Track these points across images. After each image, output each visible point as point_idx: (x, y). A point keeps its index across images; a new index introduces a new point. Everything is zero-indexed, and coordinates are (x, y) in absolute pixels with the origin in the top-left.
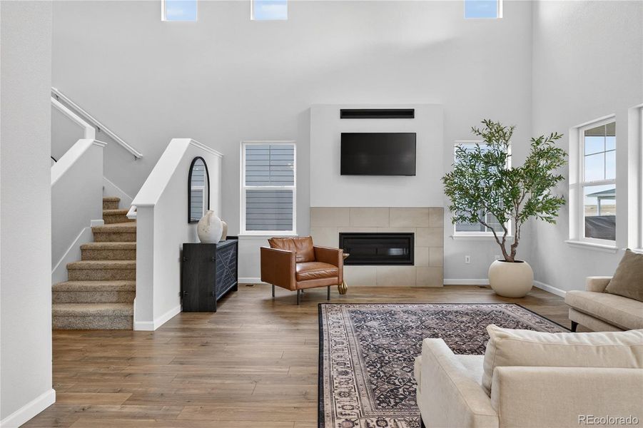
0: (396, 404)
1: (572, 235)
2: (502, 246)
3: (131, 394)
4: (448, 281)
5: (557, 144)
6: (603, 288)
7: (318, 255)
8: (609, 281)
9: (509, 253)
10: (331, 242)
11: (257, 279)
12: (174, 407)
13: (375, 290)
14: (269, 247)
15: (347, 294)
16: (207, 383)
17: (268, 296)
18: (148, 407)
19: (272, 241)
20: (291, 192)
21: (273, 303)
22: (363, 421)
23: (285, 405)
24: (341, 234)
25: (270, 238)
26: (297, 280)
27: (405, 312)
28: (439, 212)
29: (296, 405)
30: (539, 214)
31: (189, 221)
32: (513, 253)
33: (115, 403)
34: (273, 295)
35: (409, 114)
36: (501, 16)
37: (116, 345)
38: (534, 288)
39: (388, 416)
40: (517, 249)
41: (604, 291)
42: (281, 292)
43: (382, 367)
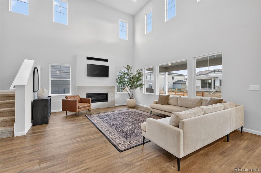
0: (130, 137)
1: (144, 92)
2: (130, 95)
3: (39, 160)
4: (116, 105)
5: (141, 72)
6: (157, 103)
7: (82, 101)
8: (157, 101)
9: (131, 97)
10: (84, 96)
11: (61, 110)
12: (63, 159)
13: (98, 109)
14: (65, 99)
15: (91, 111)
16: (68, 147)
17: (65, 115)
18: (52, 162)
19: (66, 97)
20: (69, 81)
21: (67, 117)
22: (126, 144)
23: (102, 146)
24: (87, 94)
25: (66, 96)
26: (79, 109)
27: (112, 114)
28: (114, 87)
29: (105, 145)
30: (139, 87)
31: (34, 91)
32: (132, 97)
33: (34, 165)
34: (67, 115)
35: (106, 60)
36: (127, 39)
37: (11, 144)
38: (136, 105)
39: (131, 141)
40: (133, 96)
41: (156, 104)
42: (69, 113)
43: (118, 129)
